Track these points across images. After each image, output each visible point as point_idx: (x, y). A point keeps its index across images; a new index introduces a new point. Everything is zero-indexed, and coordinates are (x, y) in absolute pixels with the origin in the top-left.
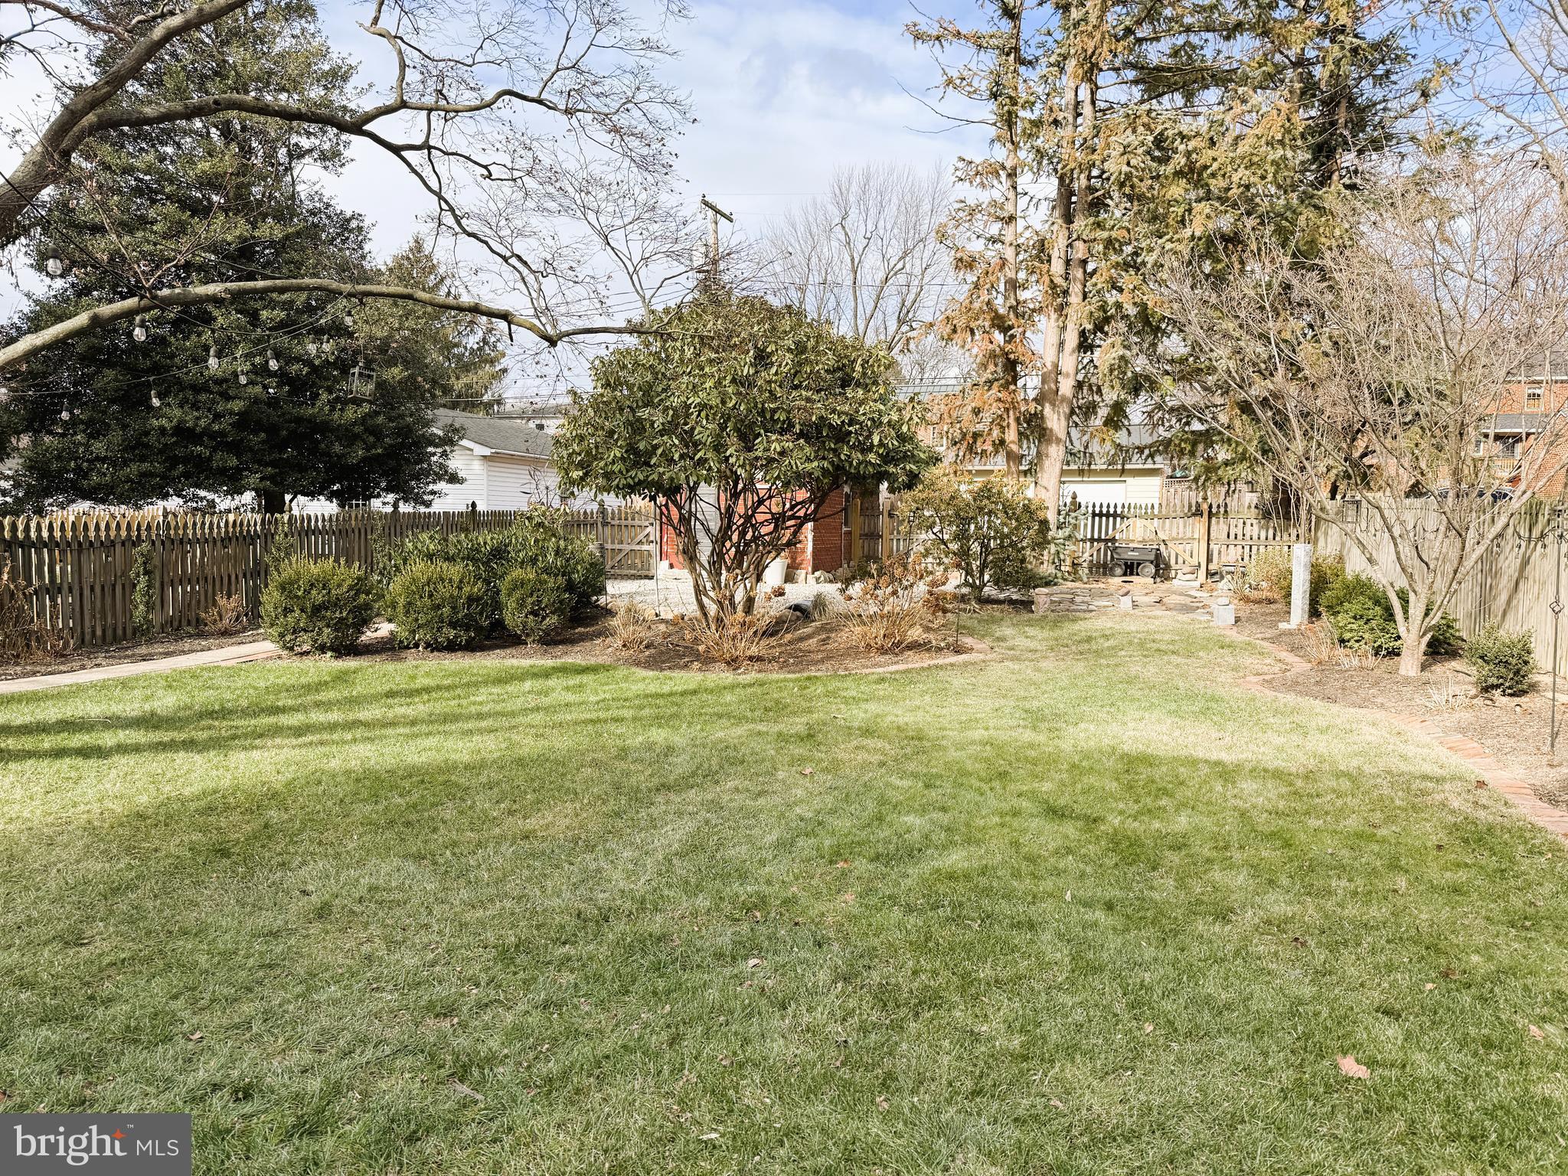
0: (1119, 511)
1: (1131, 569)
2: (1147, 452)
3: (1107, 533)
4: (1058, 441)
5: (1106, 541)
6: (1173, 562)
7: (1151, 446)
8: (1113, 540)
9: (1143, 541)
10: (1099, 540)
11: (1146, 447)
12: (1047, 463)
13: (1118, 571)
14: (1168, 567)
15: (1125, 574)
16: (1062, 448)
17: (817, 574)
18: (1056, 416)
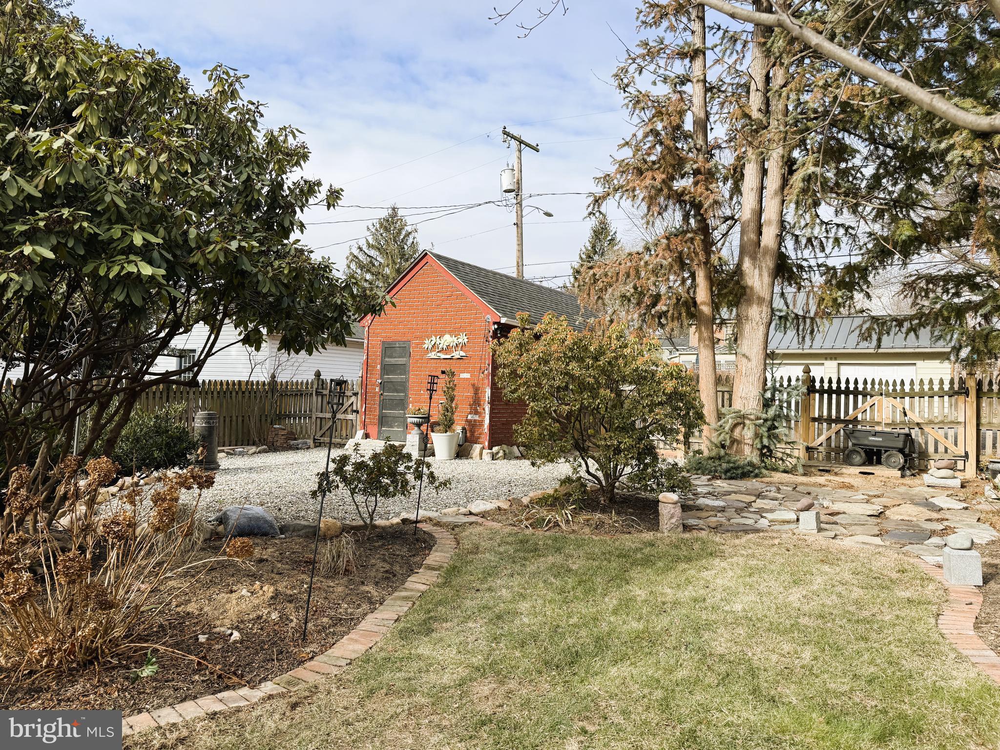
0: (861, 387)
1: (873, 456)
2: (907, 325)
3: (847, 412)
4: (761, 300)
5: (846, 422)
6: (931, 449)
7: (911, 318)
8: (855, 421)
9: (893, 424)
10: (838, 420)
11: (905, 319)
12: (747, 328)
13: (857, 459)
14: (924, 455)
15: (863, 464)
16: (765, 310)
17: (495, 449)
18: (757, 271)
